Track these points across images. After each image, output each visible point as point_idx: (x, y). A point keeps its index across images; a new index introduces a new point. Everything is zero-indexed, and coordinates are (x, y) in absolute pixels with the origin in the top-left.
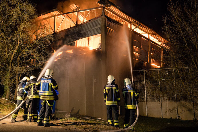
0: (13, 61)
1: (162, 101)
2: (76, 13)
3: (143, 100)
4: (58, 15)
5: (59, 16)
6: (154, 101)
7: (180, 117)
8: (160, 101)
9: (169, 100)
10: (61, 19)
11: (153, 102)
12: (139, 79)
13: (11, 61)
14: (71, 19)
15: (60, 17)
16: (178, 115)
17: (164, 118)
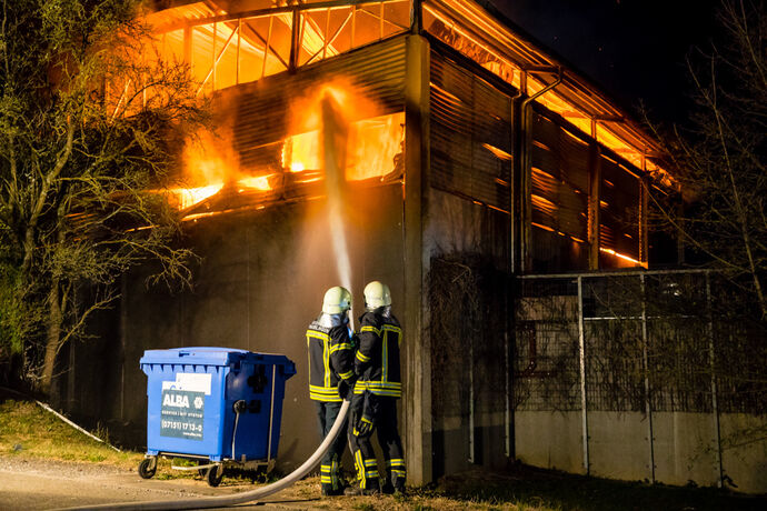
0: (40, 220)
1: (653, 410)
2: (288, 17)
3: (572, 404)
4: (203, 20)
5: (208, 27)
6: (621, 408)
7: (730, 481)
8: (644, 411)
9: (685, 407)
10: (221, 39)
11: (613, 414)
12: (553, 310)
13: (33, 223)
14: (265, 42)
15: (212, 30)
16: (722, 470)
17: (661, 484)
